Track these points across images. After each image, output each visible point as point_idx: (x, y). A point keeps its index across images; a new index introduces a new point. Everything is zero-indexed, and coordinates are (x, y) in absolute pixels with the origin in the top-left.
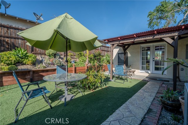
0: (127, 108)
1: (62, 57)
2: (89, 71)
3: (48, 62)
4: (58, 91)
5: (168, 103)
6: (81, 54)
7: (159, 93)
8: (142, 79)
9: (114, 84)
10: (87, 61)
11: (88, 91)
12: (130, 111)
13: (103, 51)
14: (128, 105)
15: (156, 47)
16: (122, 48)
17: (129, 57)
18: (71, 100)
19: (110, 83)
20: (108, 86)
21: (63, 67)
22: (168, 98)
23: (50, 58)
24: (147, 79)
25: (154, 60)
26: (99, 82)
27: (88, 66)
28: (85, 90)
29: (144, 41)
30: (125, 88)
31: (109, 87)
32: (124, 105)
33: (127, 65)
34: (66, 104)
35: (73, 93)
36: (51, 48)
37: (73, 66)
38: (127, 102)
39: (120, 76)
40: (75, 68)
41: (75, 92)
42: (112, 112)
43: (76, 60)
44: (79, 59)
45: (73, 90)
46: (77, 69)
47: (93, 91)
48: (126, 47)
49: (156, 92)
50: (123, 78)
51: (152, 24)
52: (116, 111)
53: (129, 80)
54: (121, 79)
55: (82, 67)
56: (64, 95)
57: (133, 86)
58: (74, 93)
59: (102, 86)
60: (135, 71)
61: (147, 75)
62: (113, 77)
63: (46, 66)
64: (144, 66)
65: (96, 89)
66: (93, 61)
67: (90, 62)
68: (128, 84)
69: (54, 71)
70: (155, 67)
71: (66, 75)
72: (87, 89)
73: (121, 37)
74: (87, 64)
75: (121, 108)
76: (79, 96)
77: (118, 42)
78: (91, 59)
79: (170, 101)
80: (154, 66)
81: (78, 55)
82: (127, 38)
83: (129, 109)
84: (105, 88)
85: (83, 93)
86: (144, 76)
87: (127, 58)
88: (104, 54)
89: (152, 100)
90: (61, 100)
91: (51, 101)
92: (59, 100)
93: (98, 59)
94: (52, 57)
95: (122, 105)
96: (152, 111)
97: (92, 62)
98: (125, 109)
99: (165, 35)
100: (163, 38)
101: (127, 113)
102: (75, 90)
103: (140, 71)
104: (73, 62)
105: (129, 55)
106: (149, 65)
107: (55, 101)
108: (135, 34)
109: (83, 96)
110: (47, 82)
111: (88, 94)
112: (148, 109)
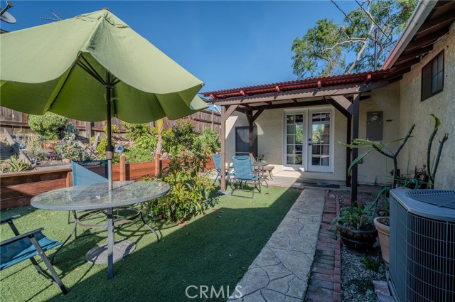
0: (273, 256)
1: (84, 134)
2: (174, 174)
3: (39, 150)
4: (80, 237)
5: (354, 233)
6: (141, 128)
7: (326, 213)
8: (289, 186)
9: (231, 200)
10: (159, 146)
11: (170, 225)
12: (280, 263)
13: (198, 122)
14: (272, 249)
15: (314, 115)
16: (244, 115)
17: (260, 136)
18: (126, 257)
19: (220, 198)
20: (218, 208)
21: (89, 164)
22: (351, 223)
23: (42, 140)
24: (299, 184)
25: (310, 142)
26: (198, 200)
27: (160, 159)
28: (162, 224)
29: (292, 101)
30: (259, 208)
31: (222, 208)
32: (265, 250)
33: (256, 156)
34: (114, 271)
35: (128, 237)
36: (51, 108)
37: (121, 162)
38: (270, 243)
39: (244, 182)
40: (127, 166)
41: (134, 232)
42: (241, 273)
43: (128, 145)
44: (137, 141)
45: (127, 229)
46: (132, 168)
47: (183, 225)
48: (254, 112)
49: (321, 211)
50: (249, 186)
51: (300, 67)
52: (250, 267)
53: (263, 190)
54: (246, 188)
55: (144, 163)
56: (101, 244)
57: (274, 203)
58: (132, 235)
59: (204, 208)
60: (273, 168)
61: (297, 175)
62: (228, 183)
63: (30, 163)
64: (290, 155)
65: (190, 218)
66: (174, 147)
67: (165, 148)
68: (263, 200)
69: (59, 178)
70: (313, 158)
71: (110, 189)
72: (166, 219)
73: (246, 89)
74: (158, 154)
75: (259, 259)
76: (148, 243)
77: (239, 102)
78: (168, 140)
79: (356, 229)
80: (311, 156)
81: (133, 130)
82: (258, 93)
83: (276, 259)
84: (212, 214)
85: (158, 232)
86: (293, 178)
87: (255, 140)
88: (200, 129)
89: (318, 229)
90: (94, 262)
91: (60, 269)
92: (86, 261)
93: (186, 141)
94: (51, 136)
95: (259, 252)
96: (323, 255)
97: (172, 149)
98: (269, 259)
99: (336, 90)
100: (332, 97)
101: (276, 269)
102: (134, 228)
103: (283, 167)
104: (119, 148)
105: (260, 132)
106: (301, 153)
107: (74, 268)
108: (277, 84)
109: (159, 241)
110: (37, 211)
111: (171, 235)
112: (314, 251)
